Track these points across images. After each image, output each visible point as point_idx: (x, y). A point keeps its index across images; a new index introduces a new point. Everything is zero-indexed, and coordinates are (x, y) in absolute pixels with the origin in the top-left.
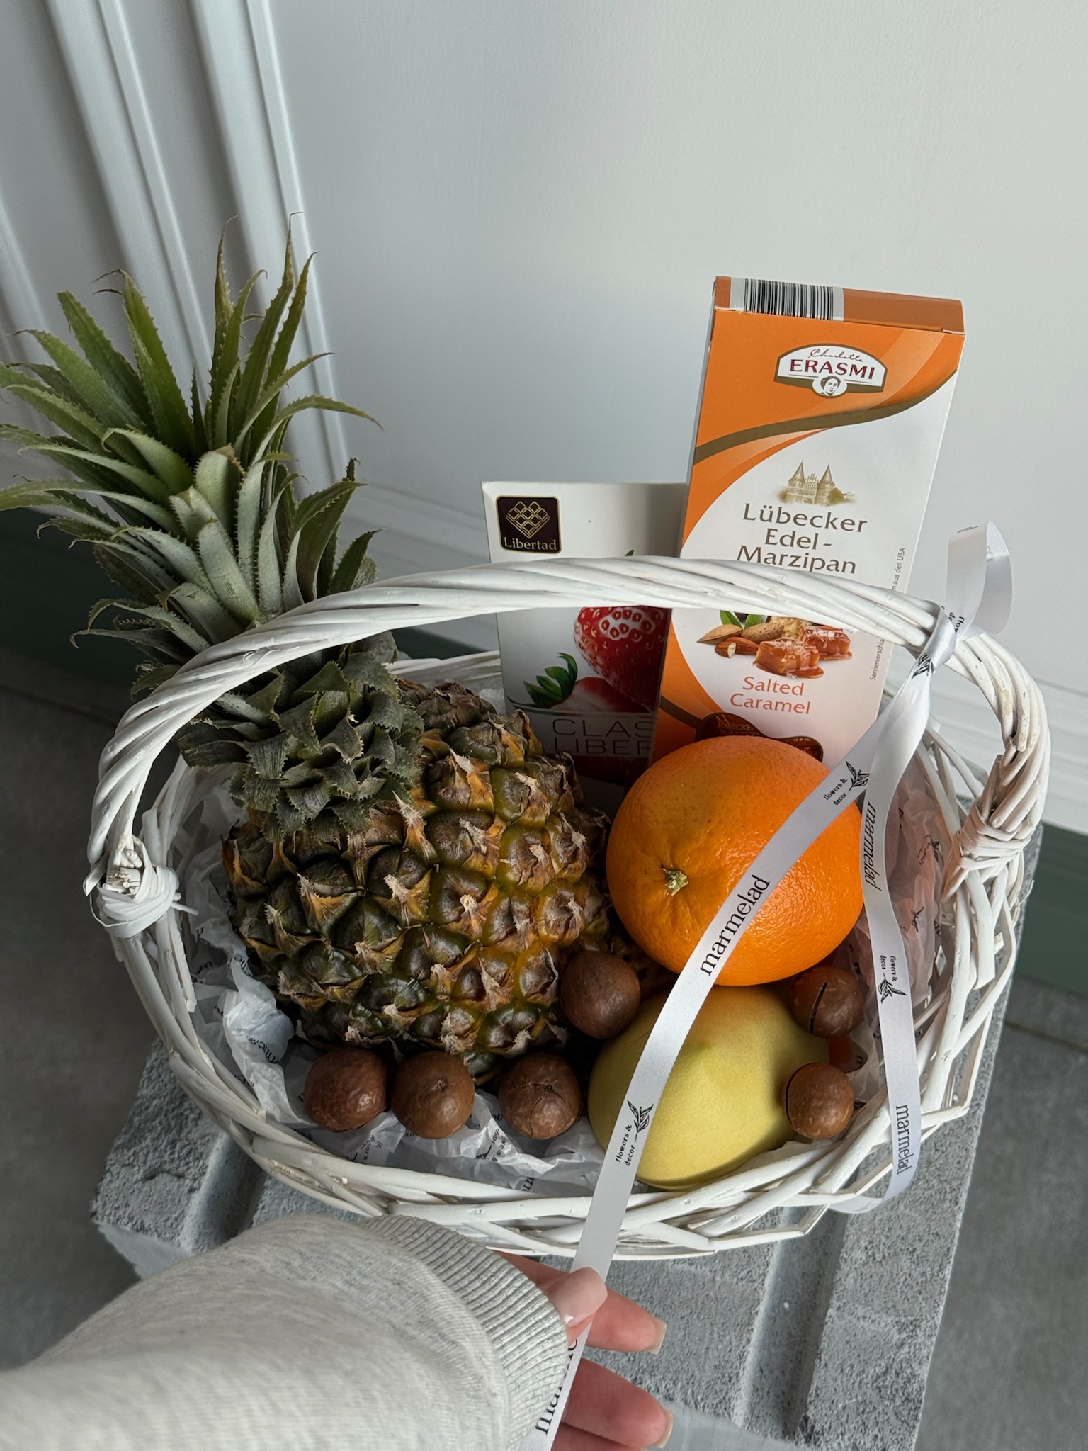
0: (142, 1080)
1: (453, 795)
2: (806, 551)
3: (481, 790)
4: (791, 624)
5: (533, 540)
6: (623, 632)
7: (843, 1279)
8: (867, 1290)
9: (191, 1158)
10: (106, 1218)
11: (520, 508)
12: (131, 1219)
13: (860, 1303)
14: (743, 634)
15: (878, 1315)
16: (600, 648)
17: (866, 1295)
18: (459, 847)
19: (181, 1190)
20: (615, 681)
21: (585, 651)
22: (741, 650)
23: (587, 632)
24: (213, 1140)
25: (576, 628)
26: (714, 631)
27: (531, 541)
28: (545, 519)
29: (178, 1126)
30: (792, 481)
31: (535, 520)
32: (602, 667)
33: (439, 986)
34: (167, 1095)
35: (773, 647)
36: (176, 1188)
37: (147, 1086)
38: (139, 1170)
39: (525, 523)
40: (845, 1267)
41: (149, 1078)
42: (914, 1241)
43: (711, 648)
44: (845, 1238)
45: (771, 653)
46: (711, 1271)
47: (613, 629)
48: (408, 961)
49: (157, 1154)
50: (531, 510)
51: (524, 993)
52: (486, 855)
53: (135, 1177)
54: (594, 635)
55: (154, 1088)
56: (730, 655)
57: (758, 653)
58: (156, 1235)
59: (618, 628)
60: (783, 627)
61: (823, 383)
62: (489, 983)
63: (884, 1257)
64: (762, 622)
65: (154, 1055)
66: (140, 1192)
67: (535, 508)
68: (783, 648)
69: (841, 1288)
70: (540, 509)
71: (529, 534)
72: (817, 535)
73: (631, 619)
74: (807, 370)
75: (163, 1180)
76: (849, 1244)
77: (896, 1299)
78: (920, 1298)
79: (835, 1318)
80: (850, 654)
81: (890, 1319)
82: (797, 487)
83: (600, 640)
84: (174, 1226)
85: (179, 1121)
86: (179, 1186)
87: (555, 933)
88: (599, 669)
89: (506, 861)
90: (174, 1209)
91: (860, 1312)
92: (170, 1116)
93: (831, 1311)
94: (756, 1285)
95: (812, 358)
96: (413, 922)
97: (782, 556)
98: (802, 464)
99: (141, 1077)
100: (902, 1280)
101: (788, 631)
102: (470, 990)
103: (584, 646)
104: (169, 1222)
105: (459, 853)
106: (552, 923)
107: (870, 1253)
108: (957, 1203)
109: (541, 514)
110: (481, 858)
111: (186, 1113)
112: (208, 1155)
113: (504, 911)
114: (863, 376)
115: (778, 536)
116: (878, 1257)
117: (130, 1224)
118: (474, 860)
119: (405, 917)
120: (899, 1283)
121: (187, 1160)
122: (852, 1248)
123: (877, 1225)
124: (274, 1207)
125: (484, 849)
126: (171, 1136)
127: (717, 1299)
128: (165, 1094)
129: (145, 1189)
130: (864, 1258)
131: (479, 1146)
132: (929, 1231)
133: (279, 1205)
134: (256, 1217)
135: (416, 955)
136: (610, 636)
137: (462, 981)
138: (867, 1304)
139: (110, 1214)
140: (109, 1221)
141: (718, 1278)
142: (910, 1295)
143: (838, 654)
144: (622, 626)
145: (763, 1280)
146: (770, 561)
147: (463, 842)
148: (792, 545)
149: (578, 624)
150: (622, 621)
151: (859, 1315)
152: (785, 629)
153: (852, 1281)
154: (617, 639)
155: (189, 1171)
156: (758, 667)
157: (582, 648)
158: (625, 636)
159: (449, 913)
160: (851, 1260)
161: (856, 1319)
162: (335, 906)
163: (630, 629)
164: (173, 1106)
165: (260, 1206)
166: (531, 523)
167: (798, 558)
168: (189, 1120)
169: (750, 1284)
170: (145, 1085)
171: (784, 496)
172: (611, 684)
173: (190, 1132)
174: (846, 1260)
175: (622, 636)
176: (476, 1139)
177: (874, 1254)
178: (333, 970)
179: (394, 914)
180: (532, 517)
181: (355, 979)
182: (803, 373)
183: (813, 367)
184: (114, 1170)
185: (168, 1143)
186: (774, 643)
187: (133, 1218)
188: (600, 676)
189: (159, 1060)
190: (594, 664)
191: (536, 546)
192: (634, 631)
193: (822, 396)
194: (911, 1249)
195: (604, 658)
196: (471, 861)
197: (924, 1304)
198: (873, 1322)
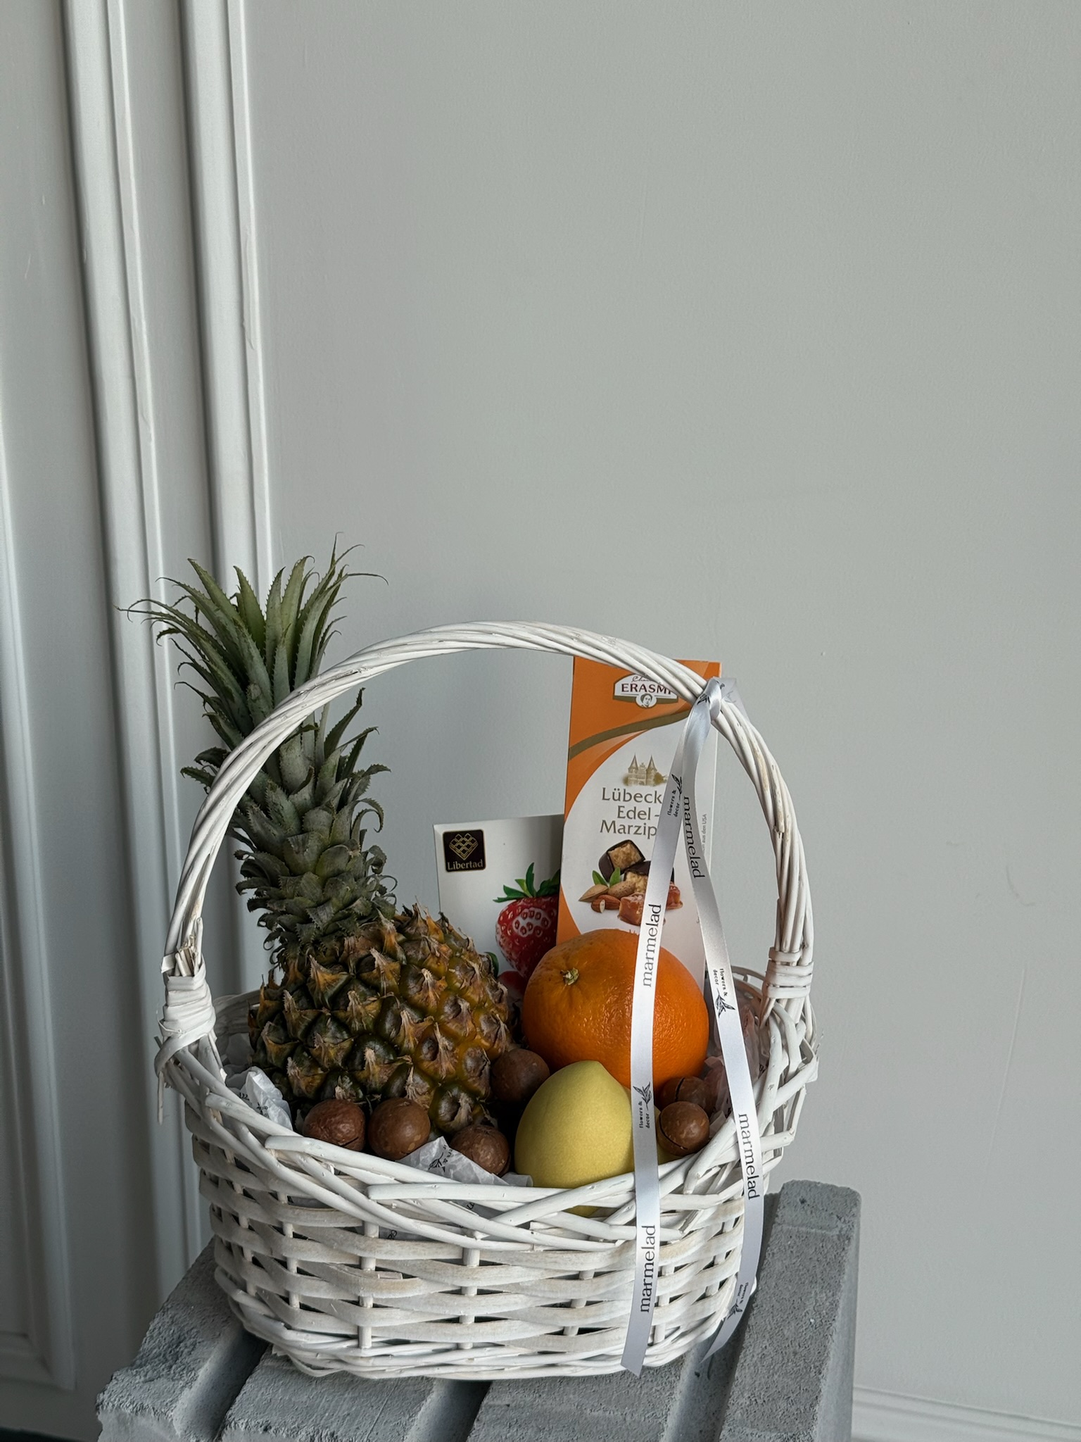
0: (145, 1339)
1: (416, 929)
2: (644, 821)
3: (435, 929)
4: (640, 881)
5: (467, 861)
6: (530, 930)
7: (732, 1414)
8: (753, 1420)
9: (185, 1372)
10: (111, 1404)
11: (459, 838)
12: (132, 1403)
13: (748, 1427)
14: (609, 892)
15: (763, 1433)
16: (514, 945)
17: (752, 1422)
18: (421, 952)
19: (176, 1386)
20: (525, 973)
21: (503, 948)
22: (609, 907)
23: (505, 932)
24: (203, 1361)
25: (497, 929)
26: (589, 891)
27: (465, 862)
28: (475, 844)
29: (175, 1359)
30: (630, 769)
31: (468, 846)
32: (516, 961)
33: (406, 1041)
34: (166, 1344)
35: (629, 901)
36: (171, 1385)
37: (149, 1342)
38: (140, 1378)
39: (462, 849)
40: (732, 1408)
41: (152, 1337)
42: (789, 1392)
43: (588, 906)
44: (731, 1393)
45: (629, 907)
46: (622, 1414)
47: (523, 928)
48: (384, 1021)
49: (155, 1372)
50: (466, 840)
51: (466, 1074)
52: (439, 958)
53: (137, 1381)
54: (509, 934)
55: (154, 1342)
56: (602, 911)
57: (621, 907)
58: (153, 1413)
59: (525, 926)
60: (635, 884)
61: (642, 700)
62: (441, 1040)
63: (764, 1401)
64: (621, 881)
65: (156, 1320)
66: (141, 1387)
67: (468, 837)
68: (637, 902)
69: (731, 1419)
70: (471, 838)
71: (464, 857)
72: (650, 809)
73: (534, 918)
74: (631, 690)
75: (162, 1384)
76: (734, 1396)
77: (776, 1423)
78: (797, 1422)
79: (728, 1437)
80: (681, 903)
81: (773, 1435)
82: (634, 773)
83: (514, 937)
84: (169, 1404)
85: (175, 1356)
86: (174, 1385)
87: (487, 1041)
88: (514, 963)
89: (454, 971)
90: (169, 1396)
91: (748, 1431)
92: (167, 1356)
93: (723, 1432)
94: (660, 1420)
95: (634, 682)
96: (389, 989)
97: (629, 827)
98: (635, 757)
99: (145, 1336)
100: (780, 1413)
101: (639, 887)
102: (427, 1054)
103: (504, 945)
104: (165, 1403)
105: (420, 956)
106: (485, 1033)
107: (753, 1399)
108: (820, 1373)
109: (473, 841)
110: (436, 959)
111: (182, 1349)
112: (198, 1369)
113: (451, 1001)
114: (665, 692)
115: (625, 810)
116: (760, 1402)
117: (131, 1407)
118: (431, 960)
119: (384, 985)
120: (778, 1415)
121: (181, 1373)
122: (738, 1398)
123: (757, 1386)
124: (254, 1392)
125: (438, 954)
126: (168, 1364)
127: (627, 1429)
128: (164, 1344)
129: (145, 1387)
130: (748, 1403)
131: (434, 1155)
132: (800, 1388)
133: (258, 1391)
134: (238, 1399)
135: (389, 1016)
136: (520, 934)
137: (422, 1047)
138: (752, 1427)
139: (115, 1400)
140: (113, 1405)
141: (628, 1419)
142: (788, 1420)
143: (673, 904)
144: (529, 924)
145: (666, 1418)
146: (622, 831)
147: (424, 949)
148: (635, 818)
149: (498, 926)
150: (528, 920)
151: (747, 1433)
152: (637, 886)
153: (740, 1415)
154: (525, 936)
155: (183, 1379)
156: (622, 920)
157: (502, 946)
158: (531, 932)
159: (413, 987)
160: (738, 1403)
161: (744, 1437)
162: (334, 981)
163: (534, 926)
164: (170, 1349)
165: (242, 1392)
166: (466, 849)
167: (639, 827)
168: (184, 1353)
169: (655, 1420)
170: (147, 1341)
171: (626, 781)
172: (522, 975)
173: (185, 1358)
174: (733, 1404)
175: (528, 933)
176: (431, 1148)
177: (756, 1400)
178: (329, 1034)
179: (376, 982)
180: (466, 844)
181: (344, 1040)
182: (630, 692)
183: (635, 688)
184: (120, 1378)
185: (165, 1367)
186: (630, 898)
187: (134, 1402)
188: (515, 970)
189: (160, 1324)
190: (510, 959)
191: (469, 865)
192: (537, 928)
193: (642, 707)
194: (786, 1397)
195: (517, 953)
196: (428, 960)
197: (800, 1425)
198: (759, 1436)
